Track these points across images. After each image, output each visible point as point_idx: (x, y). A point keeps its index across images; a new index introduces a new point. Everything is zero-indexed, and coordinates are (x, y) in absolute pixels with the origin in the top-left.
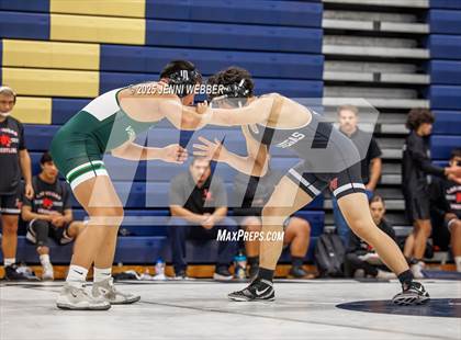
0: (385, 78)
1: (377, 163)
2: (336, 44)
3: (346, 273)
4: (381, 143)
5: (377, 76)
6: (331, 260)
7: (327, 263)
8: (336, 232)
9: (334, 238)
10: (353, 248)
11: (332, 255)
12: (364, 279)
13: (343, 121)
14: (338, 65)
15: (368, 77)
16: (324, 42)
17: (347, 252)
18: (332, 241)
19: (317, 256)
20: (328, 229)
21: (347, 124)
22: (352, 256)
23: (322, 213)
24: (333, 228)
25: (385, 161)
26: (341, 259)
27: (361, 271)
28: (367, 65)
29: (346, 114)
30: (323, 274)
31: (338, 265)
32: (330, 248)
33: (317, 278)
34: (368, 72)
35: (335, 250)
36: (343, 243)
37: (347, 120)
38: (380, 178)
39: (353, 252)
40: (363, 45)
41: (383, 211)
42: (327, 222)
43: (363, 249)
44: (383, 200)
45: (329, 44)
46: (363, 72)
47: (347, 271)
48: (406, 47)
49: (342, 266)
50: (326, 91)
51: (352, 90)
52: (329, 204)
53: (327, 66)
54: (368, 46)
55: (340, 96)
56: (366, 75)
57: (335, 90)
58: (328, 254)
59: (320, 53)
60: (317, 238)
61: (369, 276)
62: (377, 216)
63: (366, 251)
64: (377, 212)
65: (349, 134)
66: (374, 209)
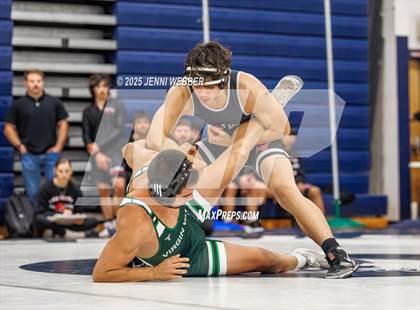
0: (73, 43)
1: (63, 125)
2: (25, 10)
3: (35, 234)
4: (67, 106)
5: (65, 41)
6: (20, 220)
7: (17, 224)
8: (25, 194)
9: (24, 200)
10: (42, 209)
11: (21, 216)
12: (52, 239)
13: (31, 85)
14: (26, 31)
15: (57, 42)
16: (14, 7)
17: (36, 213)
18: (21, 204)
19: (7, 217)
20: (18, 190)
21: (36, 87)
22: (41, 217)
23: (12, 175)
24: (22, 190)
25: (72, 124)
26: (31, 220)
27: (49, 232)
28: (55, 32)
30: (12, 234)
31: (27, 226)
32: (19, 209)
33: (6, 238)
34: (57, 38)
35: (24, 212)
37: (36, 83)
39: (41, 212)
40: (52, 11)
41: (70, 173)
42: (16, 183)
44: (70, 162)
45: (18, 9)
46: (51, 37)
47: (36, 231)
48: (92, 13)
49: (31, 227)
50: (15, 56)
51: (41, 55)
52: (17, 166)
53: (16, 31)
54: (57, 12)
55: (29, 61)
56: (54, 40)
57: (24, 55)
58: (17, 216)
59: (9, 19)
60: (7, 200)
61: (57, 236)
62: (64, 178)
63: (54, 212)
64: (64, 174)
65: (36, 97)
66: (61, 171)
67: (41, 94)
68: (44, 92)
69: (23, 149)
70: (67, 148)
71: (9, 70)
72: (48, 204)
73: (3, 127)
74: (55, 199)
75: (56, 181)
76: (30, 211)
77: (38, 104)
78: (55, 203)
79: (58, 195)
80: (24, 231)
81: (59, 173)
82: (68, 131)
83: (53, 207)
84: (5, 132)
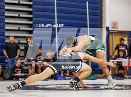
0: (21, 29)
1: (19, 50)
2: (9, 20)
3: (11, 79)
4: (20, 45)
5: (19, 28)
6: (7, 75)
7: (6, 76)
8: (8, 68)
9: (8, 70)
10: (12, 72)
11: (7, 74)
12: (16, 80)
13: (11, 40)
14: (9, 25)
15: (17, 28)
16: (6, 19)
17: (11, 73)
18: (7, 71)
19: (3, 74)
20: (7, 67)
21: (12, 40)
22: (12, 74)
23: (5, 63)
24: (8, 67)
25: (21, 50)
26: (10, 75)
27: (15, 78)
28: (17, 25)
29: (11, 38)
30: (5, 79)
31: (9, 77)
32: (7, 72)
33: (3, 80)
36: (10, 71)
37: (12, 39)
38: (20, 54)
39: (13, 73)
40: (16, 20)
41: (20, 63)
42: (6, 66)
43: (15, 73)
44: (20, 60)
46: (15, 27)
47: (11, 78)
48: (26, 21)
49: (10, 77)
50: (6, 32)
51: (13, 32)
52: (6, 61)
53: (6, 25)
54: (17, 20)
55: (10, 33)
56: (16, 28)
57: (8, 32)
58: (6, 74)
59: (4, 22)
60: (4, 70)
61: (17, 80)
62: (19, 64)
63: (16, 73)
64: (19, 63)
65: (12, 43)
66: (18, 62)
67: (13, 42)
68: (14, 42)
69: (7, 57)
70: (20, 56)
71: (4, 36)
72: (14, 71)
73: (3, 51)
74: (16, 70)
75: (16, 65)
76: (10, 73)
77: (12, 45)
78: (16, 71)
79: (17, 68)
80: (8, 78)
81: (17, 63)
82: (20, 52)
83: (16, 72)
84: (3, 52)
